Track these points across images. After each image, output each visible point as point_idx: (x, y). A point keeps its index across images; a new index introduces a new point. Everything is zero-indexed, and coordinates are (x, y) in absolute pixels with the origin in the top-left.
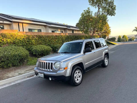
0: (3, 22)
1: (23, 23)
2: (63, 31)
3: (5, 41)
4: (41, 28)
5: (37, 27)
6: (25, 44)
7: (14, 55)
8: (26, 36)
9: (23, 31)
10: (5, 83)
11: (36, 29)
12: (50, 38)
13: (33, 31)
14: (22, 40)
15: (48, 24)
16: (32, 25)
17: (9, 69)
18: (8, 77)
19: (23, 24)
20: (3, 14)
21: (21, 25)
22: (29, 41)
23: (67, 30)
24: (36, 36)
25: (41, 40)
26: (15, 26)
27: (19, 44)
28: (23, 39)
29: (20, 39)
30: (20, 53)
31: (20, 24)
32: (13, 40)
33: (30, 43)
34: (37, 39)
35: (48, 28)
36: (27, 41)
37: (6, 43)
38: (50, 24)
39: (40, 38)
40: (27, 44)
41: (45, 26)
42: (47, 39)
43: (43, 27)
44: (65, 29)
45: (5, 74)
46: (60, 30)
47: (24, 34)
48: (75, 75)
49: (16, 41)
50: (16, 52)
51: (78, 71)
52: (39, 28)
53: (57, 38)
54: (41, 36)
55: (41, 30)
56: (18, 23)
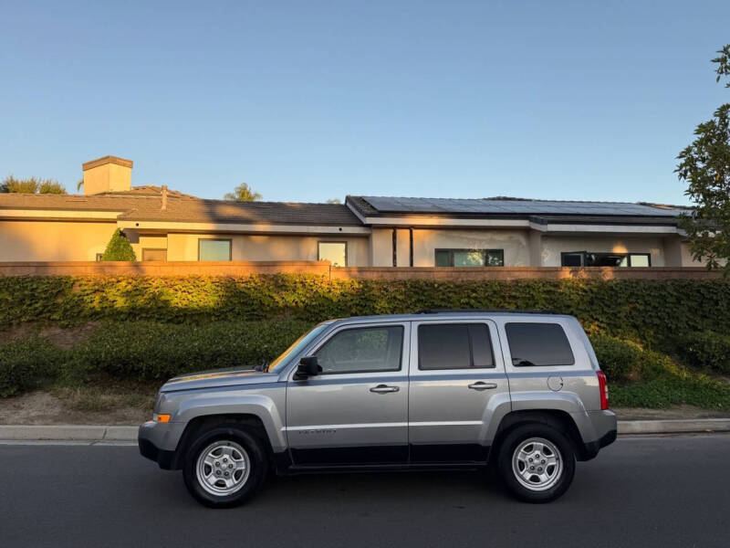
0: (340, 229)
1: (411, 228)
2: (655, 252)
4: (502, 242)
5: (481, 241)
7: (255, 350)
11: (475, 251)
13: (459, 262)
14: (335, 300)
15: (536, 221)
16: (455, 234)
19: (415, 231)
21: (403, 235)
24: (405, 284)
28: (342, 295)
31: (399, 232)
32: (303, 299)
35: (538, 241)
39: (418, 293)
41: (527, 231)
43: (520, 238)
44: (664, 242)
46: (628, 248)
47: (350, 275)
48: (208, 458)
49: (314, 303)
50: (269, 342)
51: (232, 448)
52: (491, 241)
53: (518, 294)
54: (421, 283)
55: (502, 251)
56: (392, 231)
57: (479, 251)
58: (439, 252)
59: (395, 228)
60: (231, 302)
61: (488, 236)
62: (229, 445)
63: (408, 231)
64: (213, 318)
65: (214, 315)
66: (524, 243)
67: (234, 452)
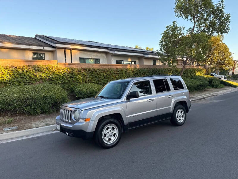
0: (43, 48)
1: (71, 49)
2: (137, 61)
3: (38, 76)
4: (99, 56)
5: (93, 55)
6: (67, 81)
7: (44, 96)
8: (69, 70)
9: (66, 62)
10: (24, 135)
11: (91, 59)
12: (106, 74)
13: (87, 61)
14: (62, 75)
15: (111, 50)
16: (86, 53)
17: (37, 117)
18: (30, 127)
19: (72, 51)
20: (46, 37)
21: (68, 52)
22: (72, 78)
23: (144, 60)
24: (85, 69)
25: (92, 75)
26: (60, 54)
27: (58, 81)
28: (64, 73)
29: (59, 74)
30: (52, 95)
31: (67, 50)
32: (49, 75)
33: (75, 79)
34: (86, 74)
35: (110, 56)
36: (70, 77)
37: (39, 79)
38: (113, 51)
39: (90, 73)
40: (69, 81)
41: (106, 53)
42: (102, 74)
43: (104, 55)
44: (139, 58)
45: (28, 123)
46: (131, 60)
47: (65, 66)
48: (105, 132)
49: (54, 77)
50: (48, 92)
51: (112, 126)
52: (96, 56)
53: (119, 73)
54: (91, 69)
55: (99, 59)
56: (64, 50)
57: (93, 59)
58: (81, 59)
59: (65, 49)
60: (16, 77)
61: (96, 54)
62: (110, 125)
63: (70, 50)
64: (8, 85)
65: (8, 83)
66: (105, 57)
67: (113, 127)
